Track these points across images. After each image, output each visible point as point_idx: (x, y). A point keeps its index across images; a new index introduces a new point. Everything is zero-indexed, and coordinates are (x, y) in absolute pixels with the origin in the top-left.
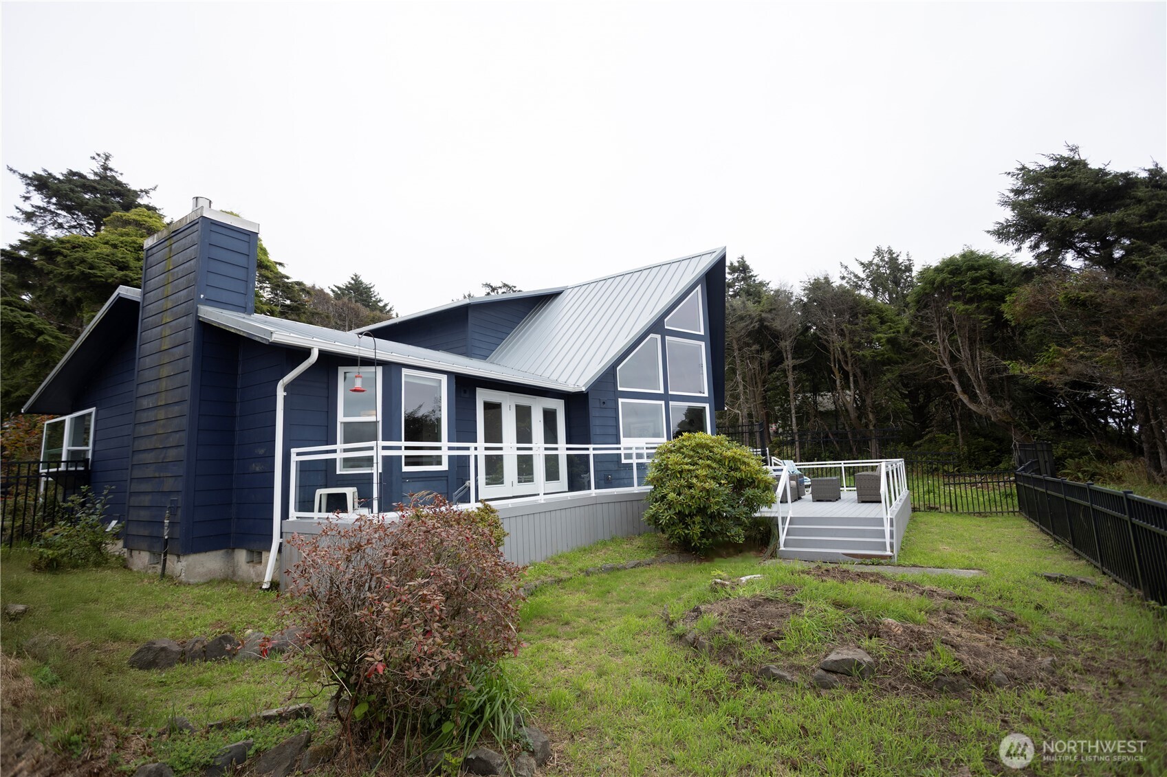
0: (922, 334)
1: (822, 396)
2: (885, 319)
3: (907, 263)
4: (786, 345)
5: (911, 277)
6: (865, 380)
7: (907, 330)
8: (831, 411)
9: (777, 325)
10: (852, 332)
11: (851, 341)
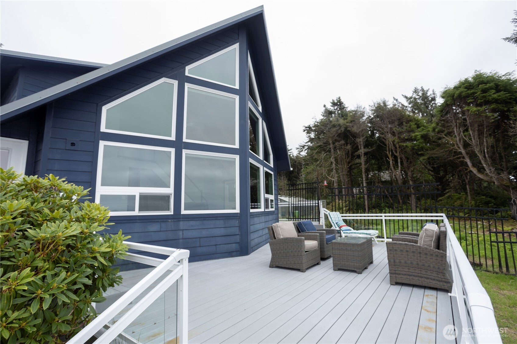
0: (444, 131)
1: (383, 173)
2: (420, 125)
3: (433, 96)
4: (360, 141)
5: (435, 104)
6: (408, 161)
7: (434, 130)
8: (389, 181)
9: (355, 129)
10: (400, 133)
11: (399, 138)
